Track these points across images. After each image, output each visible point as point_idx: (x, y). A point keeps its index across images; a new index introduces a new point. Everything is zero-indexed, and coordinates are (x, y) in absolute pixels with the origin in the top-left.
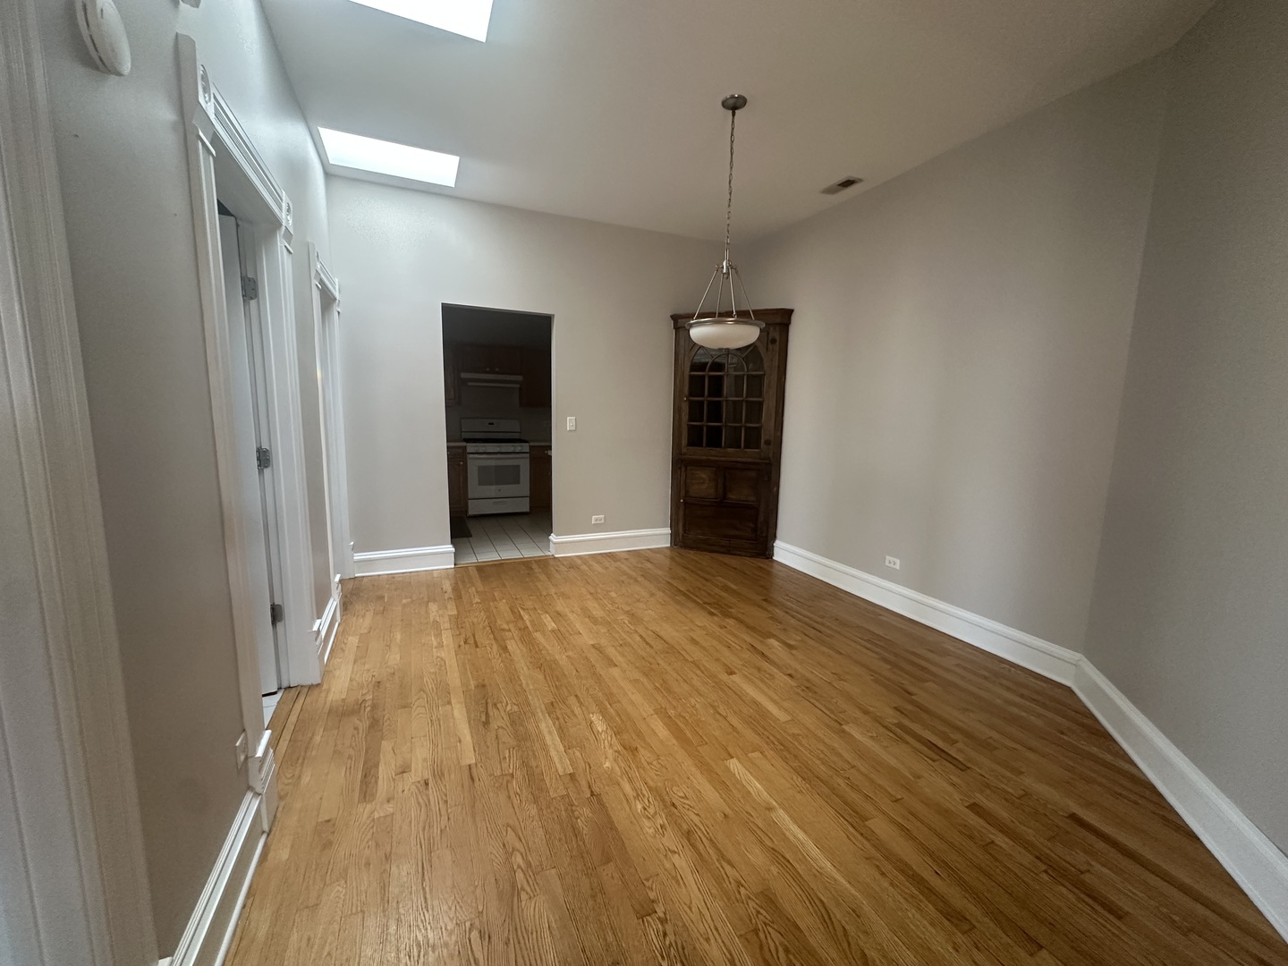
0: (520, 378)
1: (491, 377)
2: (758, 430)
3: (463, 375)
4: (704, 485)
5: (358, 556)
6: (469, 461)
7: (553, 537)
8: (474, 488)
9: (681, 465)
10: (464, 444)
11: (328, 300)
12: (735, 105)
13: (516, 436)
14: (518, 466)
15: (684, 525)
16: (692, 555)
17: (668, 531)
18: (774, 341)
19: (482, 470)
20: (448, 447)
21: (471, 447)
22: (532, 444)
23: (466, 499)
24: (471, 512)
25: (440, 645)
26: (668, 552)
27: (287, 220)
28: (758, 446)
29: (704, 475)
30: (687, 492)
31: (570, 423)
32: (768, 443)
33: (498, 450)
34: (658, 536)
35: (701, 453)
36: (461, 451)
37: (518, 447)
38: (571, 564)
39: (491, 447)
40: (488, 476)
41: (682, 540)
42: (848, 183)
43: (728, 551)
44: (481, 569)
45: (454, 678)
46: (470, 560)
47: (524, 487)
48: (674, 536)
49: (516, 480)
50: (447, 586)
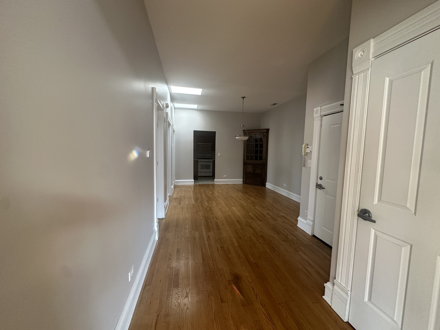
0: (211, 144)
1: (204, 144)
2: (262, 156)
3: (198, 143)
4: (250, 169)
5: (176, 181)
6: (199, 163)
7: (215, 180)
8: (199, 170)
9: (245, 164)
10: (198, 159)
11: (174, 131)
12: (244, 98)
13: (210, 158)
14: (210, 165)
15: (246, 179)
16: (247, 185)
17: (242, 180)
18: (265, 136)
19: (202, 165)
20: (194, 160)
21: (199, 160)
22: (213, 160)
23: (198, 172)
24: (199, 175)
25: (190, 194)
26: (242, 185)
27: (171, 124)
28: (262, 160)
29: (250, 166)
30: (246, 170)
31: (219, 154)
32: (264, 159)
33: (205, 161)
34: (239, 181)
35: (249, 161)
36: (197, 161)
37: (210, 160)
38: (218, 185)
39: (204, 160)
40: (203, 167)
41: (245, 182)
42: (275, 104)
43: (255, 185)
44: (199, 185)
45: (192, 197)
46: (197, 183)
47: (211, 170)
48: (243, 181)
49: (209, 168)
50: (192, 187)
